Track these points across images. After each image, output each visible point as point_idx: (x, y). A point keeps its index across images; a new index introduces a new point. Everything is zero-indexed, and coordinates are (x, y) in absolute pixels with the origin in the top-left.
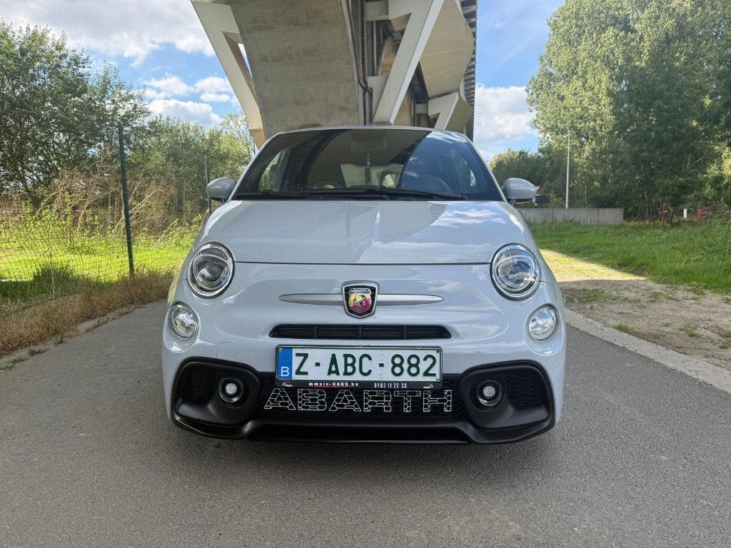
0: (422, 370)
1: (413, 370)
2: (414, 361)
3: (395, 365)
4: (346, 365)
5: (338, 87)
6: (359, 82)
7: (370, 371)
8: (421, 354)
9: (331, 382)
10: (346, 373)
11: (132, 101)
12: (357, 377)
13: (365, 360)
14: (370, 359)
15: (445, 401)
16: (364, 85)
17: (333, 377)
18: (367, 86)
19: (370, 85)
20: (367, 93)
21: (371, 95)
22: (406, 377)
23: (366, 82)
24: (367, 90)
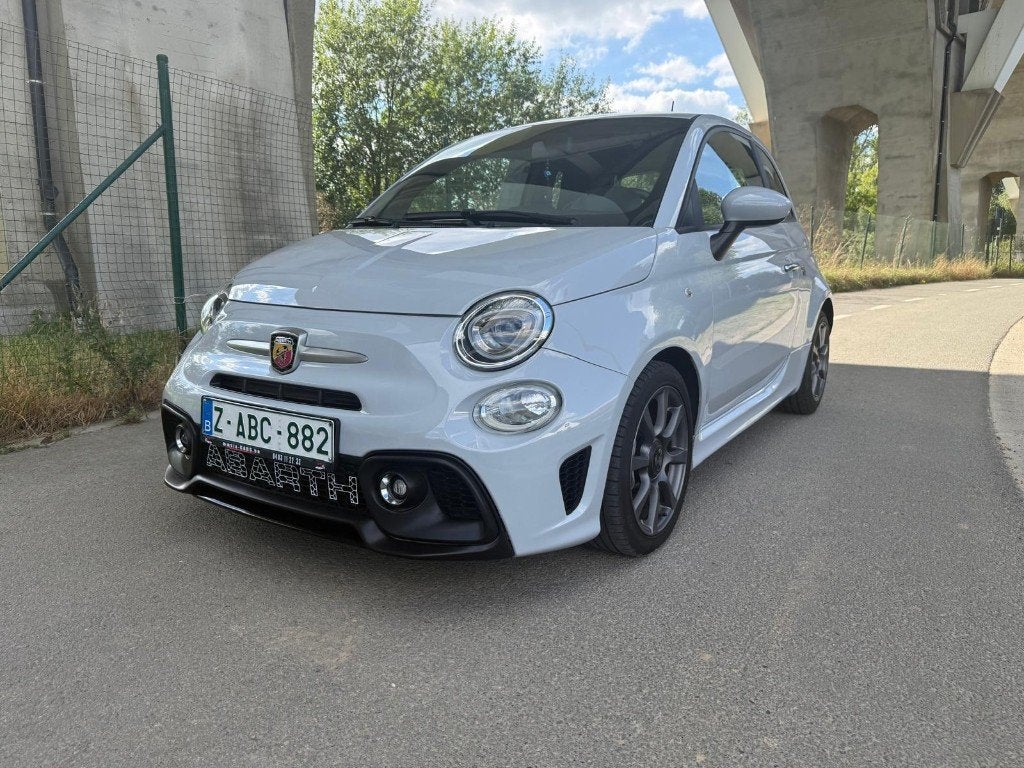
0: (316, 446)
1: (308, 444)
2: (308, 433)
3: (291, 435)
4: (250, 427)
5: (898, 40)
6: (939, 28)
7: (270, 438)
8: (315, 425)
9: (239, 444)
10: (250, 437)
11: (592, 99)
12: (259, 443)
13: (265, 423)
14: (270, 424)
15: (350, 489)
16: (948, 31)
17: (240, 440)
18: (954, 34)
19: (960, 30)
20: (953, 44)
21: (963, 45)
22: (300, 452)
23: (953, 27)
24: (955, 40)
